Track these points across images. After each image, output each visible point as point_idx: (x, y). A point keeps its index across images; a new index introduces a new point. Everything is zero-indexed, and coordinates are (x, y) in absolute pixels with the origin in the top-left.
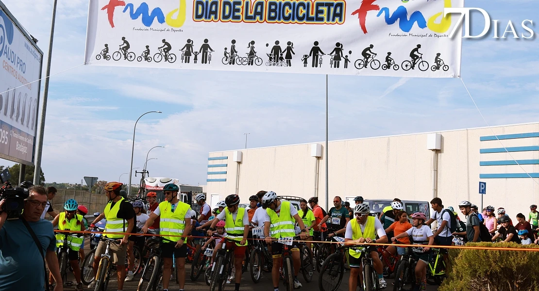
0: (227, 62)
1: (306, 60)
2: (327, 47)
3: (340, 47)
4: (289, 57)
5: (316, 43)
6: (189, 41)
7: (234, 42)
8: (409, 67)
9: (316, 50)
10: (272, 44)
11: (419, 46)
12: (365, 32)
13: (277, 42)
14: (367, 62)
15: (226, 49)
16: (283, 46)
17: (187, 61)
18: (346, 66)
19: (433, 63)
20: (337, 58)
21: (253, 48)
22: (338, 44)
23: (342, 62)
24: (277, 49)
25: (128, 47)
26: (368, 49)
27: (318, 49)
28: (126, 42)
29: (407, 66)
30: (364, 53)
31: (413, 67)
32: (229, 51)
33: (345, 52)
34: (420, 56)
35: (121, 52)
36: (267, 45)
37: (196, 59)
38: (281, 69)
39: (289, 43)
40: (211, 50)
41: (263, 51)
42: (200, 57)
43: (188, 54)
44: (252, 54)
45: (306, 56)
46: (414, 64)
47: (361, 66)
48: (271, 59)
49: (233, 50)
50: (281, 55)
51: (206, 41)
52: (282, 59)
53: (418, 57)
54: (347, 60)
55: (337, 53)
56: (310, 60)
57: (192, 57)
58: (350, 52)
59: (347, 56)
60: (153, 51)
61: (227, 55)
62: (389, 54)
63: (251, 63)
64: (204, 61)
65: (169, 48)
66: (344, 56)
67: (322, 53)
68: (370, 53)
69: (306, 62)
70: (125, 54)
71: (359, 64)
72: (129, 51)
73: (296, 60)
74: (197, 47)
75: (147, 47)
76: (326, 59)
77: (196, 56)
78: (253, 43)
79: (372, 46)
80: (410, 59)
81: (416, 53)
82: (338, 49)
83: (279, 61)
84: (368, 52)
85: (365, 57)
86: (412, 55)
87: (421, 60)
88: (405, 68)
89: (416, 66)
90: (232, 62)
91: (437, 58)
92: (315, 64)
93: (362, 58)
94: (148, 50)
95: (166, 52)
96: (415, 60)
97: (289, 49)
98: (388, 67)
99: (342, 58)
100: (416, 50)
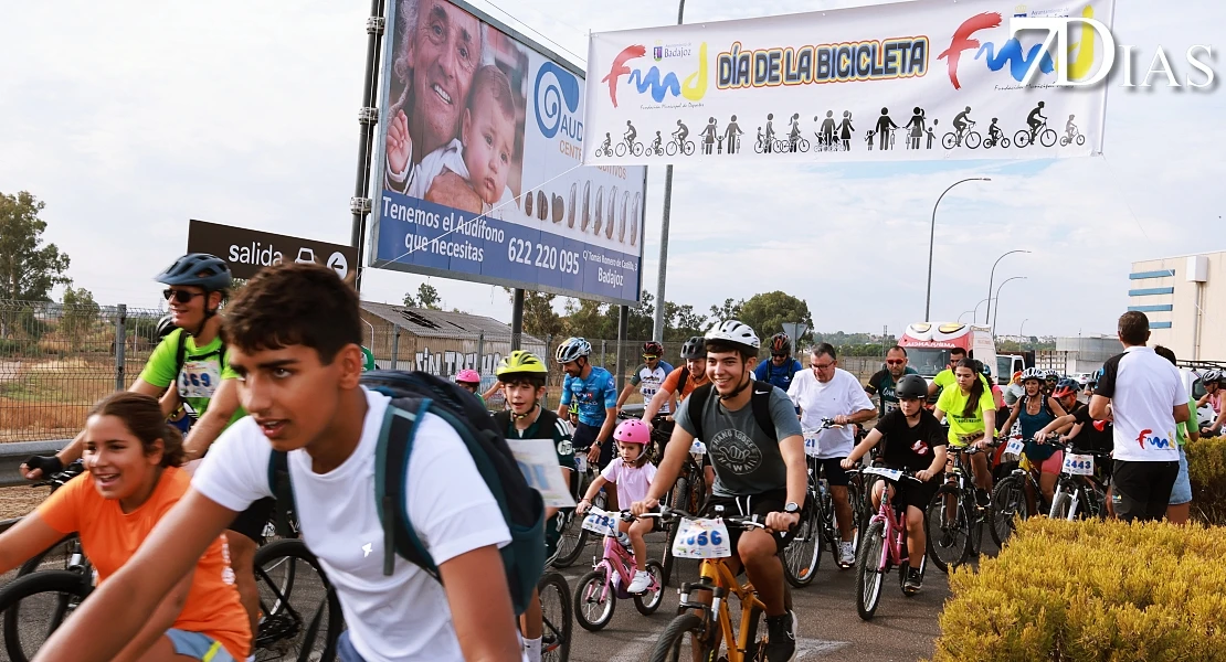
0: (762, 149)
1: (871, 138)
2: (901, 116)
3: (920, 114)
4: (846, 135)
5: (885, 111)
6: (711, 120)
7: (770, 117)
8: (1025, 142)
9: (885, 123)
10: (823, 118)
11: (1041, 104)
12: (957, 86)
13: (830, 114)
14: (960, 136)
15: (760, 129)
16: (838, 120)
17: (709, 151)
18: (929, 146)
19: (1062, 134)
20: (917, 133)
21: (796, 124)
22: (917, 110)
23: (924, 139)
24: (828, 125)
25: (634, 135)
26: (963, 115)
27: (888, 120)
28: (632, 128)
29: (1022, 139)
30: (957, 123)
31: (1031, 141)
32: (763, 132)
33: (928, 123)
34: (1042, 120)
35: (627, 143)
36: (816, 119)
37: (720, 147)
38: (836, 155)
39: (846, 114)
40: (740, 132)
41: (810, 129)
42: (725, 144)
43: (709, 140)
44: (795, 134)
45: (871, 132)
46: (1034, 135)
47: (953, 144)
48: (820, 140)
49: (770, 131)
50: (835, 133)
51: (734, 118)
52: (836, 139)
53: (1039, 123)
54: (930, 136)
55: (917, 124)
56: (877, 138)
57: (715, 145)
58: (936, 122)
59: (930, 129)
60: (666, 138)
61: (761, 138)
62: (995, 120)
63: (793, 149)
64: (731, 150)
65: (686, 134)
66: (927, 129)
67: (895, 126)
68: (965, 121)
69: (871, 143)
70: (630, 147)
71: (950, 141)
72: (635, 141)
73: (857, 139)
74: (721, 130)
75: (658, 133)
76: (900, 135)
77: (720, 142)
78: (796, 116)
79: (968, 110)
80: (1028, 128)
81: (1036, 117)
82: (918, 117)
83: (833, 143)
84: (962, 120)
85: (958, 128)
86: (1031, 121)
87: (1044, 127)
88: (1019, 143)
89: (1037, 138)
90: (768, 149)
91: (1069, 123)
92: (884, 146)
93: (954, 130)
94: (659, 138)
95: (681, 140)
96: (1035, 129)
97: (846, 123)
98: (993, 143)
99: (923, 133)
100: (1037, 111)
